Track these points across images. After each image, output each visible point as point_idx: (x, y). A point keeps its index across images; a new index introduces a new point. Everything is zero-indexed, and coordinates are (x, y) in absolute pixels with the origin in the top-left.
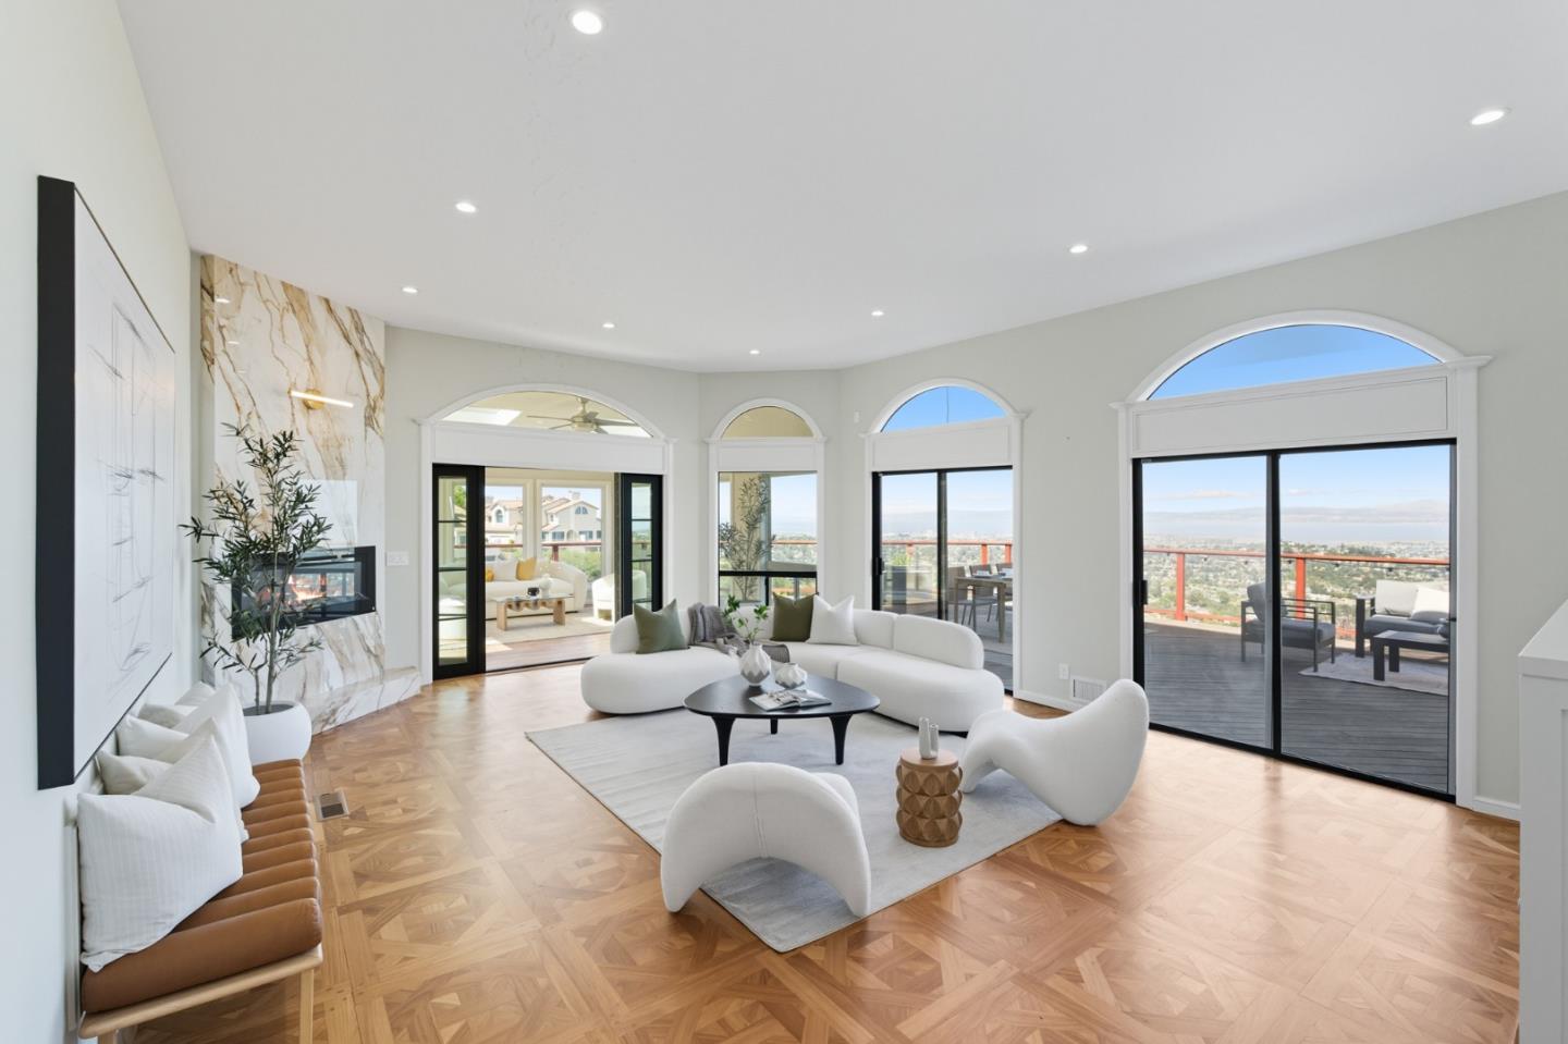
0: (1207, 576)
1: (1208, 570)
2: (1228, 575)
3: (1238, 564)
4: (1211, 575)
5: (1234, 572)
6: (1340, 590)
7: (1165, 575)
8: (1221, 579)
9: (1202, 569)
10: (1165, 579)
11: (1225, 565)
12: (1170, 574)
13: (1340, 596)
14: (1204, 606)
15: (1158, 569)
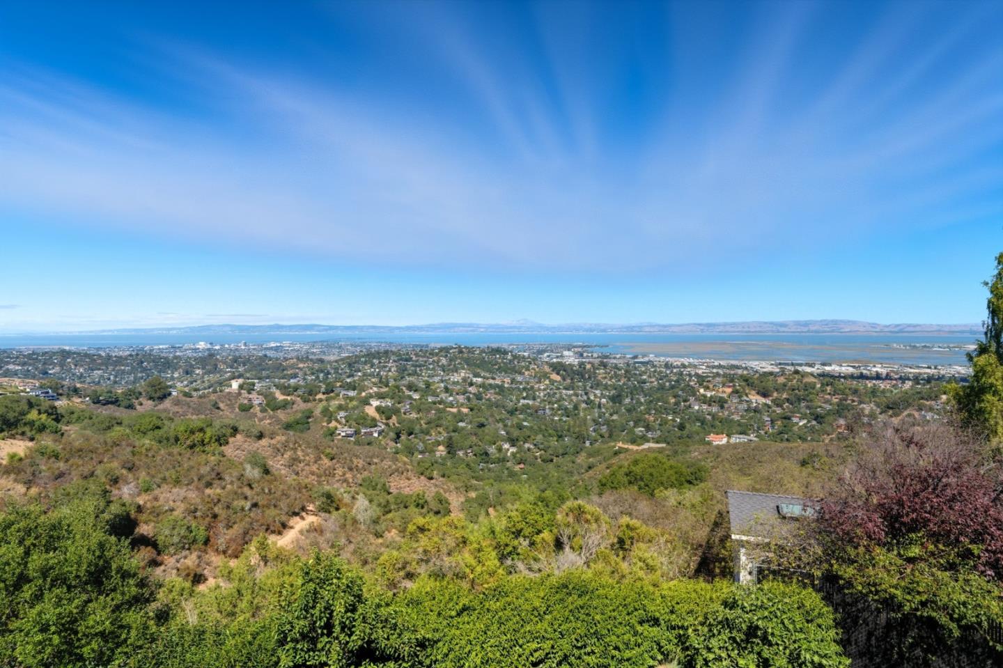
0: (416, 370)
1: (416, 366)
2: (428, 369)
3: (434, 361)
4: (418, 369)
5: (431, 367)
6: (487, 375)
7: (390, 371)
8: (424, 371)
9: (413, 366)
10: (390, 373)
11: (426, 362)
12: (393, 370)
13: (488, 378)
14: (416, 391)
15: (385, 367)
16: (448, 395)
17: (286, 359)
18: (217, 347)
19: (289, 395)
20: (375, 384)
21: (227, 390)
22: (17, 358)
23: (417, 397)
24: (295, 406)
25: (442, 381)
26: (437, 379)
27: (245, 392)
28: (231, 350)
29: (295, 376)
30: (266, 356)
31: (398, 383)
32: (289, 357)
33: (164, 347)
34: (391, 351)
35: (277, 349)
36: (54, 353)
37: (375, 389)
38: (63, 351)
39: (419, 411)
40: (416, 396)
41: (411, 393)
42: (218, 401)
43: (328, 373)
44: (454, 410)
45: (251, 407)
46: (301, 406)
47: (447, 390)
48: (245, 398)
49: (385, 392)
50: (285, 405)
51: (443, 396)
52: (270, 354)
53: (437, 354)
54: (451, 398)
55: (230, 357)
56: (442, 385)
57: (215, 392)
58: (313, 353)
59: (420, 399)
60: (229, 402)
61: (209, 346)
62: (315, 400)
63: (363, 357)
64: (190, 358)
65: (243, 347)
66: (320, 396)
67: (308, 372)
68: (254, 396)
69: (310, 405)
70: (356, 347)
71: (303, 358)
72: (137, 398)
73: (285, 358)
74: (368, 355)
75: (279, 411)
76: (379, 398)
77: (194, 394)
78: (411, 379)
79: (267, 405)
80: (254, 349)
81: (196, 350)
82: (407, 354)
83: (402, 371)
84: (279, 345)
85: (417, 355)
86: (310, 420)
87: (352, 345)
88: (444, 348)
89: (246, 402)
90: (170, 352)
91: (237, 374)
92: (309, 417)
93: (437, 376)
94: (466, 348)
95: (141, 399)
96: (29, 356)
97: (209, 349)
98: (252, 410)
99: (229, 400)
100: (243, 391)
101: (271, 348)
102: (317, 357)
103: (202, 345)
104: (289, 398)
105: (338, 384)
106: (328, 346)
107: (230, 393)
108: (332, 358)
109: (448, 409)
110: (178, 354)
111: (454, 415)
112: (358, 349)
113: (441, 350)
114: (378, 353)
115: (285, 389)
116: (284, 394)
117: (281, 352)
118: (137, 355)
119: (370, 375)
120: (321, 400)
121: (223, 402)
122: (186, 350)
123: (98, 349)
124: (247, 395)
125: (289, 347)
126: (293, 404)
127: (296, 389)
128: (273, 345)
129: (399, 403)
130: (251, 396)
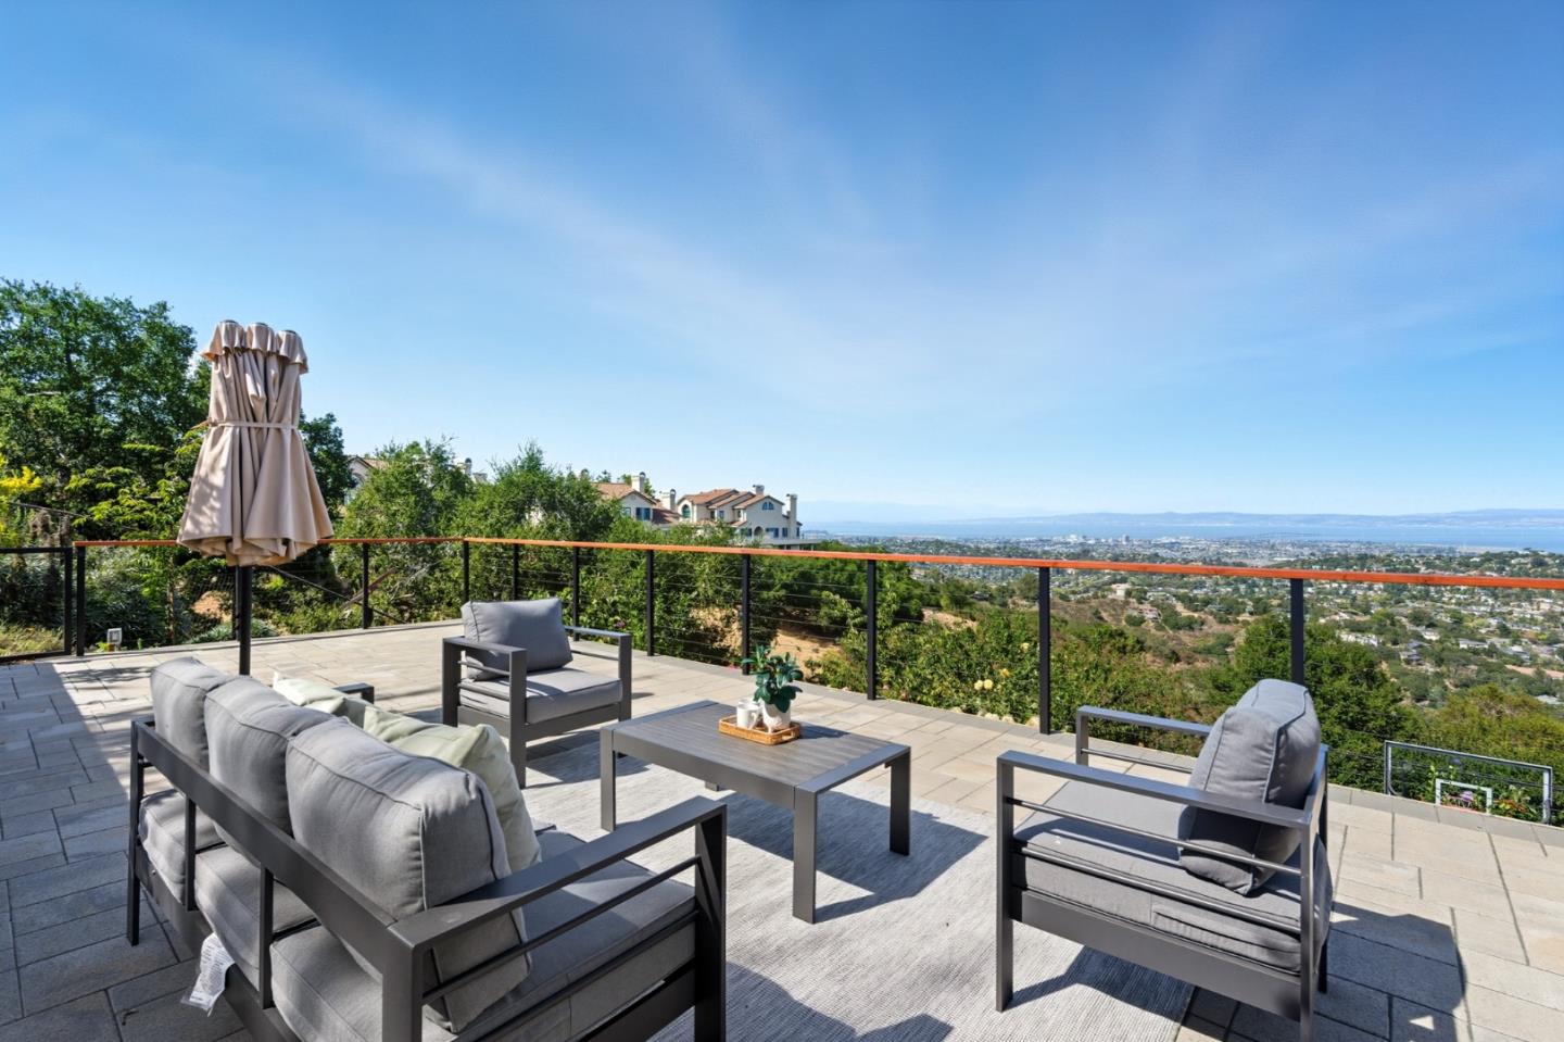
0: (1428, 592)
1: (1428, 584)
4: (1432, 589)
10: (1371, 593)
14: (1430, 626)
16: (1507, 641)
17: (1186, 562)
18: (1092, 542)
19: (1196, 611)
20: (1341, 607)
21: (1110, 597)
22: (901, 546)
23: (1434, 638)
24: (1205, 627)
25: (1492, 615)
26: (1478, 610)
27: (1134, 600)
28: (1109, 546)
29: (1201, 585)
30: (1156, 555)
31: (1389, 610)
32: (1190, 558)
33: (1031, 539)
34: (1373, 557)
35: (1171, 546)
36: (930, 543)
37: (1346, 616)
38: (937, 541)
39: (1440, 662)
40: (1431, 636)
41: (1419, 629)
42: (1100, 610)
43: (1255, 585)
44: (1529, 672)
45: (1142, 620)
46: (1214, 627)
47: (1504, 631)
48: (1134, 609)
49: (1364, 622)
50: (1190, 625)
51: (1497, 641)
52: (1162, 552)
53: (1476, 566)
54: (1516, 648)
55: (1109, 555)
56: (1494, 622)
57: (1095, 596)
58: (1227, 554)
59: (1440, 641)
60: (1113, 612)
61: (1081, 540)
62: (1237, 622)
63: (1316, 563)
64: (1061, 554)
65: (1124, 543)
66: (1244, 617)
67: (1221, 582)
68: (1146, 606)
69: (1228, 628)
70: (1302, 547)
71: (1212, 561)
72: (1011, 597)
73: (1184, 560)
74: (1326, 561)
75: (1181, 632)
76: (1352, 631)
77: (1072, 597)
78: (1416, 605)
79: (1165, 621)
80: (1139, 546)
81: (1066, 544)
82: (1408, 562)
83: (1396, 591)
84: (1174, 541)
85: (1428, 565)
86: (1228, 650)
87: (1293, 545)
88: (1496, 556)
89: (1135, 613)
90: (1038, 546)
91: (1118, 577)
92: (1227, 646)
93: (1478, 604)
94: (1552, 556)
95: (1014, 598)
96: (909, 545)
97: (1081, 544)
98: (1143, 625)
99: (1115, 610)
100: (1131, 600)
101: (1163, 546)
102: (1234, 560)
103: (1073, 539)
104: (1196, 615)
105: (1275, 602)
106: (1252, 544)
107: (1114, 600)
108: (1260, 563)
109: (1509, 667)
110: (1046, 548)
111: (1525, 679)
112: (1307, 551)
113: (1488, 558)
114: (1346, 558)
115: (1189, 602)
116: (1189, 609)
117: (1178, 551)
118: (1005, 548)
119: (1330, 594)
120: (1246, 623)
121: (1105, 611)
122: (1056, 544)
123: (966, 541)
124: (1136, 605)
125: (1190, 544)
126: (1203, 623)
127: (1207, 602)
128: (1165, 540)
129: (1395, 643)
130: (1141, 607)
